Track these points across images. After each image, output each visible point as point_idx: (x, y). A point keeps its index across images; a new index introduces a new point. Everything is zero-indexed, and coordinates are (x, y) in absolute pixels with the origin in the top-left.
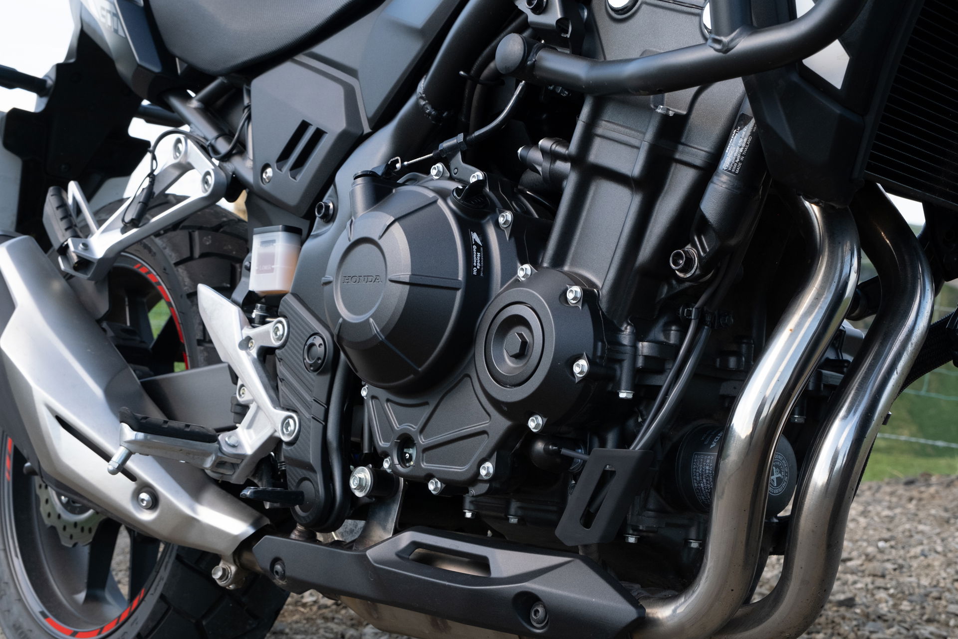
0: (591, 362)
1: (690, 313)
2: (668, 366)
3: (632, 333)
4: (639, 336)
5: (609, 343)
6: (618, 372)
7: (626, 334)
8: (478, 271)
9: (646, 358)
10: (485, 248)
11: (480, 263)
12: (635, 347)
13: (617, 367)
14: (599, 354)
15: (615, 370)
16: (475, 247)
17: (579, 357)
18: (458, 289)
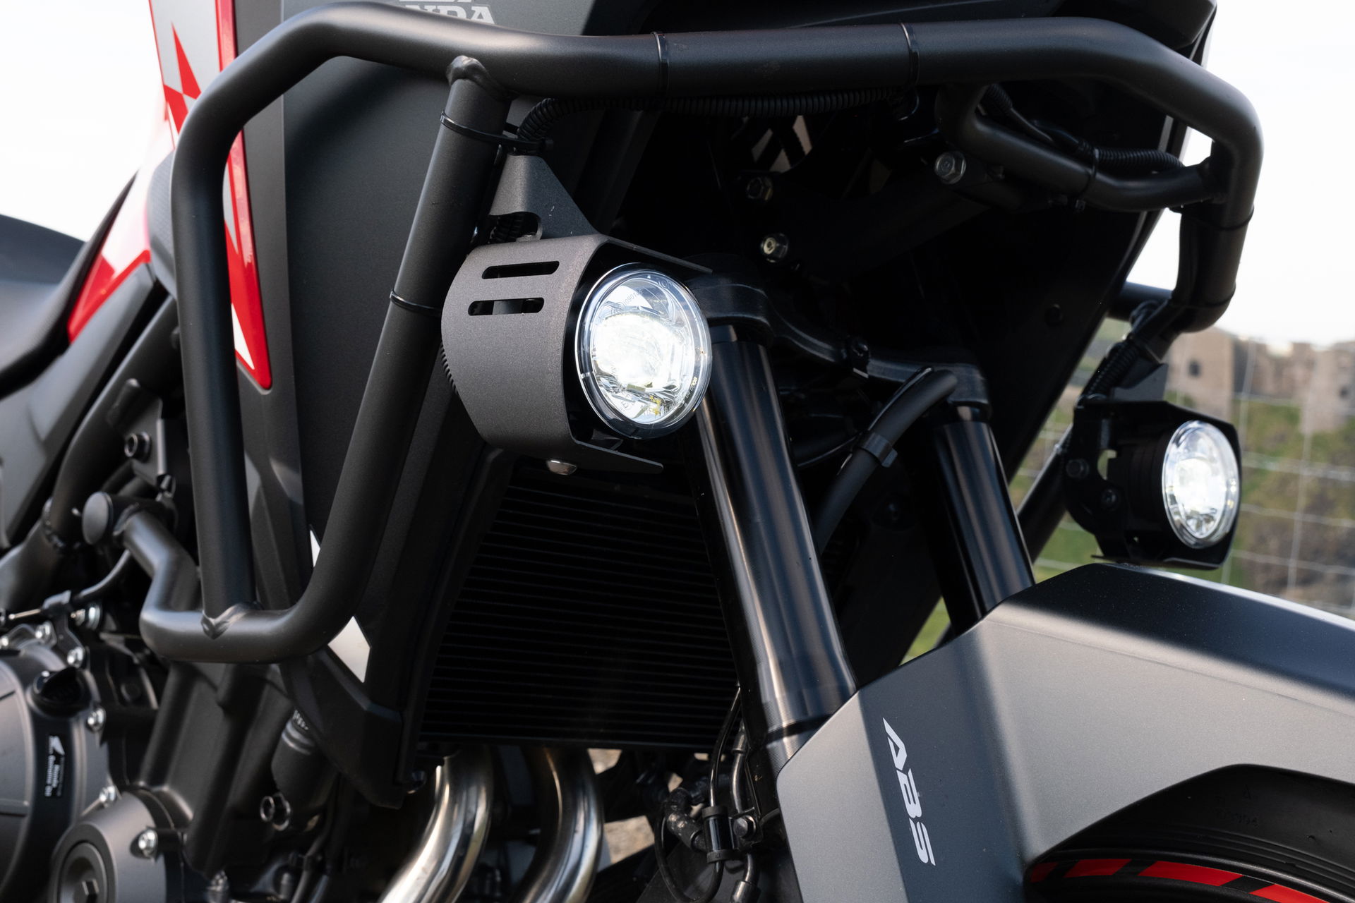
1: (301, 862)
7: (217, 891)
8: (54, 791)
10: (67, 761)
11: (58, 779)
16: (52, 759)
18: (22, 816)
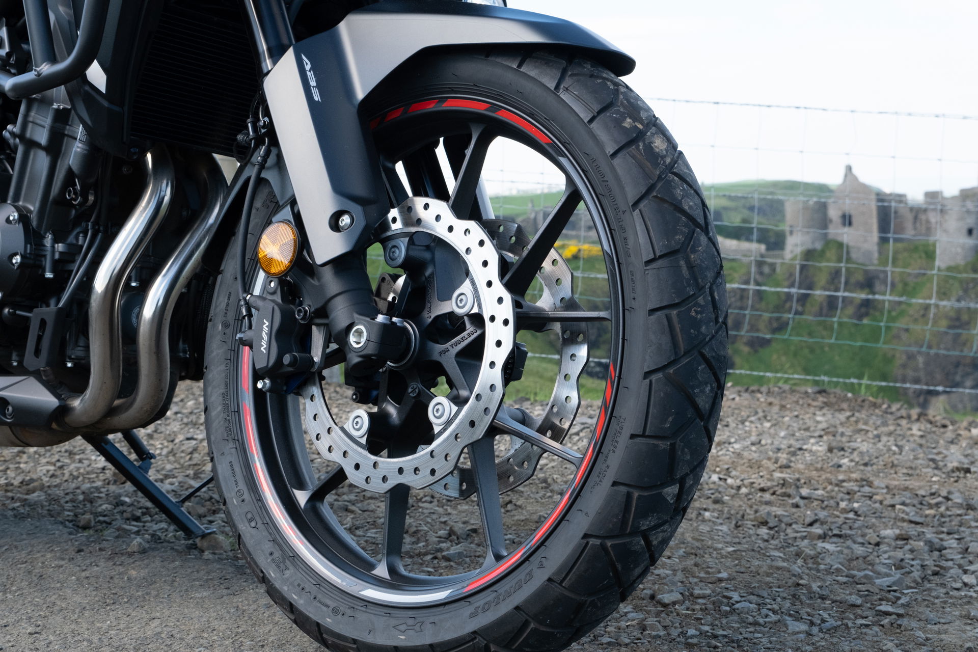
0: (22, 257)
1: (87, 225)
2: (76, 258)
3: (52, 239)
4: (56, 241)
5: (35, 245)
6: (44, 263)
7: (48, 240)
9: (61, 253)
12: (53, 247)
13: (43, 259)
14: (28, 251)
15: (42, 261)
17: (16, 254)
